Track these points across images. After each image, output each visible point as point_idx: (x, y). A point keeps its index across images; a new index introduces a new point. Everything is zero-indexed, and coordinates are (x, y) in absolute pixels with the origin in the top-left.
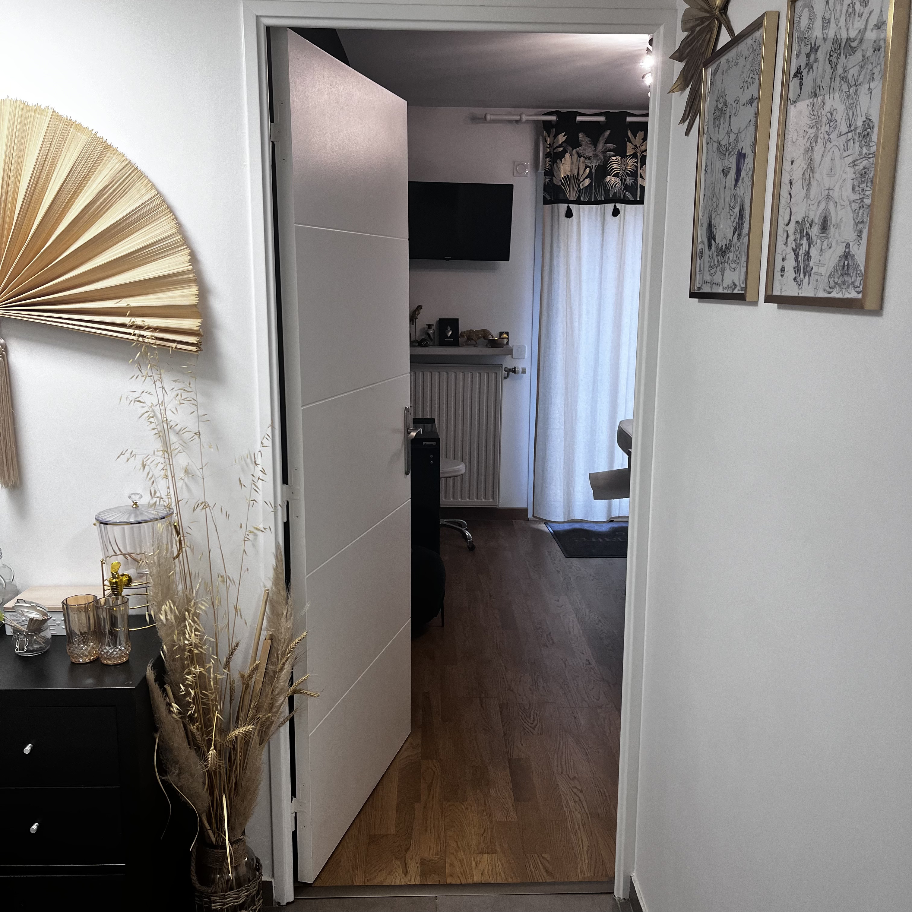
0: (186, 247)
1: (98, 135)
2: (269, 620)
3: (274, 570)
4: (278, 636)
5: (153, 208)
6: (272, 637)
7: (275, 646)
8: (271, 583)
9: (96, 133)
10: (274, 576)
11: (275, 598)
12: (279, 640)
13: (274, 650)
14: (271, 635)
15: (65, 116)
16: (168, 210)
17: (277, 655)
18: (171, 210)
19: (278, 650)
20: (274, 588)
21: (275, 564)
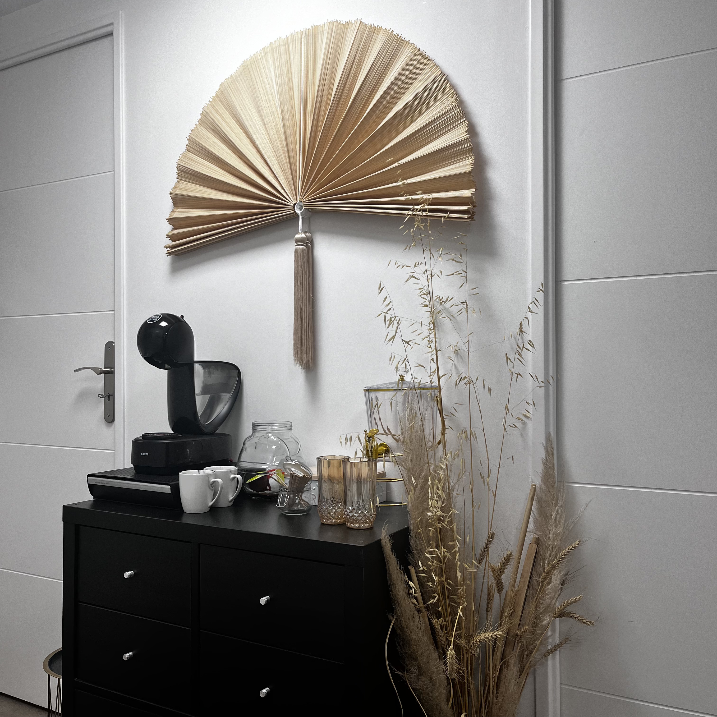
0: (465, 119)
1: (395, 33)
2: (535, 521)
3: (544, 464)
4: (545, 542)
5: (436, 88)
6: (537, 542)
7: (542, 553)
8: (540, 479)
9: (393, 31)
10: (543, 470)
11: (544, 497)
12: (546, 546)
13: (540, 558)
14: (538, 539)
15: (370, 25)
16: (451, 87)
17: (544, 564)
18: (453, 87)
19: (544, 559)
20: (543, 486)
21: (545, 458)
